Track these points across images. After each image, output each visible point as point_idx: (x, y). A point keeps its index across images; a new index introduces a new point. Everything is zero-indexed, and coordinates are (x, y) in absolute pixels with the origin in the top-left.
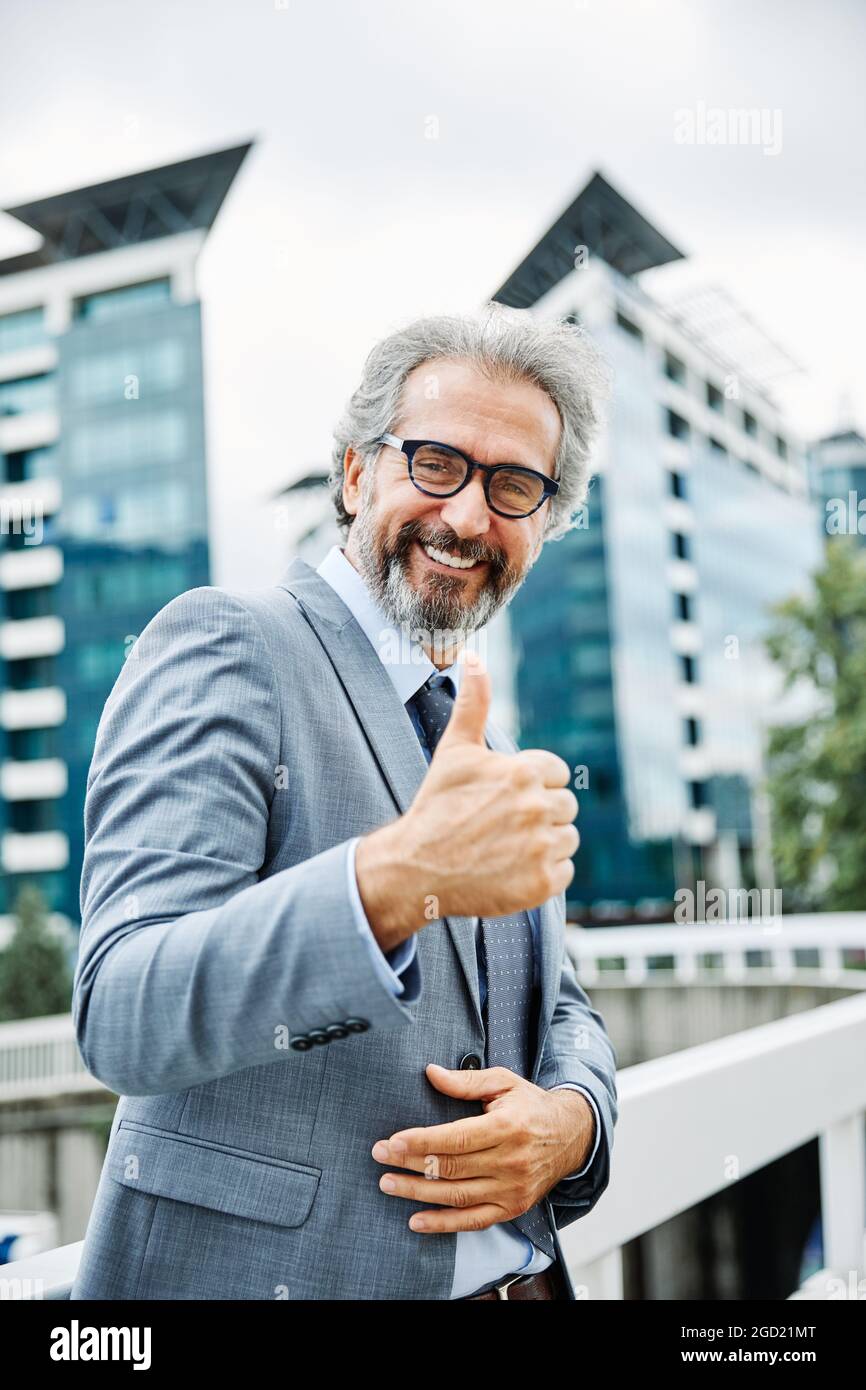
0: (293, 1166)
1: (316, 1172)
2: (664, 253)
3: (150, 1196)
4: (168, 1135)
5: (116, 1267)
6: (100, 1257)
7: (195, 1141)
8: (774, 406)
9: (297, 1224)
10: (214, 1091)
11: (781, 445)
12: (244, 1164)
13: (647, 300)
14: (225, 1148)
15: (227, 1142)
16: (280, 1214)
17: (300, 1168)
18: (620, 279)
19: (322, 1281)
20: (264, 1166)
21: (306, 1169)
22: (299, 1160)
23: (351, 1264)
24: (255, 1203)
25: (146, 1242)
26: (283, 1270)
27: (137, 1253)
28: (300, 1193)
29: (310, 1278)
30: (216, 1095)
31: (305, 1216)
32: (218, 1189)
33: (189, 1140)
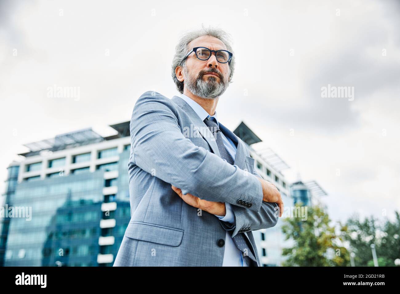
0: (176, 229)
1: (182, 231)
2: (258, 140)
3: (136, 240)
4: (140, 223)
5: (127, 261)
6: (122, 258)
7: (148, 224)
8: (283, 176)
9: (177, 245)
10: (153, 210)
11: (284, 184)
12: (162, 229)
13: (253, 150)
14: (156, 226)
15: (157, 224)
16: (172, 243)
17: (178, 230)
18: (247, 145)
19: (185, 262)
20: (168, 230)
21: (179, 230)
22: (177, 228)
23: (193, 258)
24: (165, 240)
25: (135, 254)
26: (174, 259)
27: (133, 257)
28: (178, 237)
29: (182, 261)
30: (154, 211)
31: (180, 243)
32: (154, 237)
33: (146, 224)
